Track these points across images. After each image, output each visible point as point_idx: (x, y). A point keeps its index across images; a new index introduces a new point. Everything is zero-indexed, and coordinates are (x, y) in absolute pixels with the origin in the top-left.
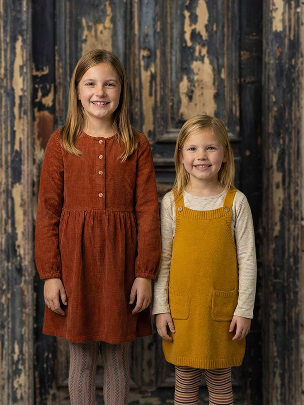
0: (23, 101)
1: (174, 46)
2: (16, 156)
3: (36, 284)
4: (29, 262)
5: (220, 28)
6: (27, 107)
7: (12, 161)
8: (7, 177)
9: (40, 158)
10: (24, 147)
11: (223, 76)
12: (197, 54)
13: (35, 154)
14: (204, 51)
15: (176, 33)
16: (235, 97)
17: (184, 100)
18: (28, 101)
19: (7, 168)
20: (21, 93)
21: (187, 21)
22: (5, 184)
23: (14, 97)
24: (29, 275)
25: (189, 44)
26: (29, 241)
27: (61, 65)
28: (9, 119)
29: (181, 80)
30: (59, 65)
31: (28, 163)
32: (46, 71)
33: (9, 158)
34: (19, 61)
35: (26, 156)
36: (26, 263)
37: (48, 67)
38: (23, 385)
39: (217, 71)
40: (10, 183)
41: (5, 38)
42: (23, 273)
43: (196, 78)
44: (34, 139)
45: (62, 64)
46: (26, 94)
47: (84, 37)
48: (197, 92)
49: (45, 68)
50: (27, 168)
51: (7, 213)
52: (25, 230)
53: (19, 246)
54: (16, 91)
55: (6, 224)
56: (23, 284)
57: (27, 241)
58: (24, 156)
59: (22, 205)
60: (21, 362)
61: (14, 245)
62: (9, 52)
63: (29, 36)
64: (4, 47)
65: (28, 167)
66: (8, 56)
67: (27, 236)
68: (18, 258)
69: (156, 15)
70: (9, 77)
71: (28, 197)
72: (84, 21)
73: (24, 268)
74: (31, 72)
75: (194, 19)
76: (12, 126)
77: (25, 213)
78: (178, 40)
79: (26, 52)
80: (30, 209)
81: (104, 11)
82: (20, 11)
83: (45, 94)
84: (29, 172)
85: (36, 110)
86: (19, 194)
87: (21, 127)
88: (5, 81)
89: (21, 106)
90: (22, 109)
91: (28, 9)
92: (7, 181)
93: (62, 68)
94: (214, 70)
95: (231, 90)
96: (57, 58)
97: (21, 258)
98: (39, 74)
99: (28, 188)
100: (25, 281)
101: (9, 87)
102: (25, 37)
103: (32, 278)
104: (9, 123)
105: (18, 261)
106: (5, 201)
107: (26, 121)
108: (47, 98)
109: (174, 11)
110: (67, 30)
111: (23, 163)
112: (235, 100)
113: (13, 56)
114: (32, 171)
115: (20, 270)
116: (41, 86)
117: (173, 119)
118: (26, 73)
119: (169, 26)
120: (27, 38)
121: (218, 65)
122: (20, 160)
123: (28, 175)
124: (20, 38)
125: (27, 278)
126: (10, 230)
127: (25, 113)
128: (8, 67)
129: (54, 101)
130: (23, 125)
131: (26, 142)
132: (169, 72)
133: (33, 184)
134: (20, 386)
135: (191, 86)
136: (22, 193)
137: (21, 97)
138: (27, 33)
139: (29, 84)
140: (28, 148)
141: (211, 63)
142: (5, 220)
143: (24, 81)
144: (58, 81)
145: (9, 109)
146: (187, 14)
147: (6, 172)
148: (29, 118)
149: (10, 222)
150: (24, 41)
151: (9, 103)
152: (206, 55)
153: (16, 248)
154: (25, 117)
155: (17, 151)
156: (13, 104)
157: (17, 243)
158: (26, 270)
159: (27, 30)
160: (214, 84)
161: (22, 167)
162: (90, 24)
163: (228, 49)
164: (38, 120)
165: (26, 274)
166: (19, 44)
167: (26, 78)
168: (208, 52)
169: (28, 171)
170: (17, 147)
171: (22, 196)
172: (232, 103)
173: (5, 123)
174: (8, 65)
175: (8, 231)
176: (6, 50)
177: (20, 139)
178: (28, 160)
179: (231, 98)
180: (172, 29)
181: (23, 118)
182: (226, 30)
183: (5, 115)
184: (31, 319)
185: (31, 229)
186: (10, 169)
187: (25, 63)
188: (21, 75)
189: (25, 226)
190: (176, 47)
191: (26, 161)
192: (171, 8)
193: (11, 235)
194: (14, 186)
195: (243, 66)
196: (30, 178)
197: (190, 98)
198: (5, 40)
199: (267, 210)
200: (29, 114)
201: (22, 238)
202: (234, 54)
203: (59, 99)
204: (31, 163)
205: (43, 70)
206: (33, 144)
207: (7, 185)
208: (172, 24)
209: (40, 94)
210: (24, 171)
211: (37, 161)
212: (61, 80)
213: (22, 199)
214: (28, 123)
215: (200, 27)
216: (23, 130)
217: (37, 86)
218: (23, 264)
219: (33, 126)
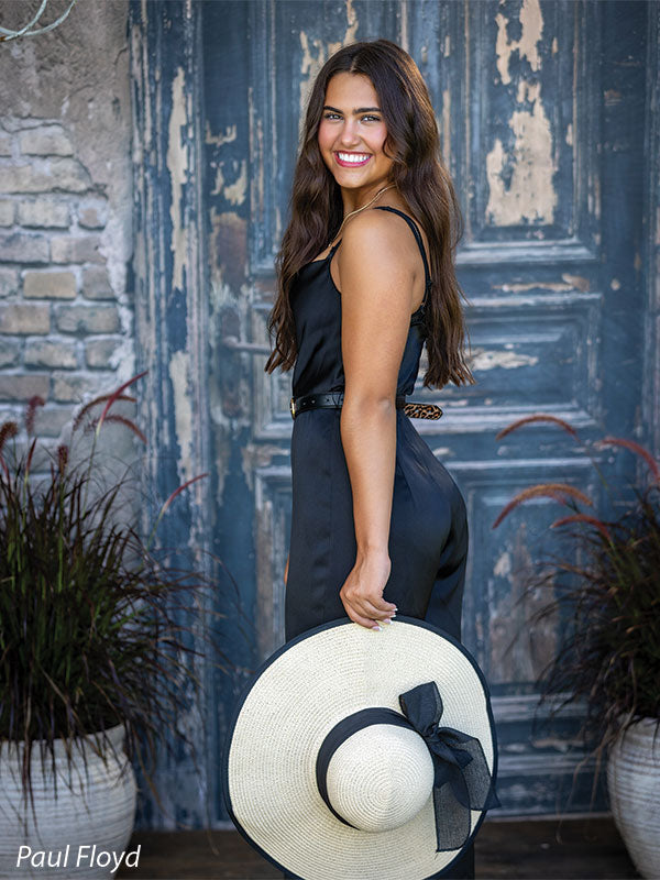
0: (188, 195)
1: (477, 83)
2: (175, 301)
3: (217, 541)
4: (204, 500)
5: (565, 48)
6: (197, 206)
7: (170, 310)
8: (159, 339)
9: (221, 304)
10: (192, 283)
11: (570, 139)
12: (520, 98)
13: (212, 295)
14: (535, 92)
15: (480, 57)
16: (593, 179)
17: (496, 185)
18: (196, 195)
19: (159, 323)
20: (184, 180)
21: (502, 35)
22: (156, 353)
23: (170, 186)
24: (204, 524)
25: (506, 79)
26: (202, 459)
27: (260, 123)
28: (162, 229)
29: (491, 148)
30: (256, 124)
31: (199, 313)
32: (231, 136)
33: (163, 304)
34: (179, 117)
35: (195, 299)
36: (198, 501)
37: (234, 128)
38: (195, 728)
39: (559, 131)
40: (165, 351)
41: (152, 73)
42: (193, 519)
43: (518, 144)
44: (210, 267)
45: (263, 123)
46: (193, 179)
47: (304, 70)
48: (521, 172)
49: (229, 130)
50: (197, 321)
51: (161, 408)
52: (195, 439)
53: (184, 470)
54: (173, 175)
55: (160, 428)
56: (192, 541)
57: (199, 460)
58: (191, 300)
59: (188, 393)
60: (190, 685)
61: (174, 469)
62: (159, 99)
63: (196, 68)
64: (150, 89)
65: (199, 319)
66: (159, 107)
67: (199, 451)
68: (183, 493)
69: (442, 24)
70: (159, 146)
71: (199, 377)
72: (304, 38)
73: (194, 511)
74: (203, 138)
75: (515, 31)
76: (168, 242)
77: (195, 407)
78: (485, 72)
79: (193, 99)
80: (204, 401)
81: (343, 19)
82: (180, 20)
83: (230, 181)
84: (202, 329)
85: (213, 211)
86: (184, 371)
87: (185, 244)
88: (153, 155)
89: (183, 203)
90: (187, 210)
91: (195, 15)
92: (160, 347)
93: (263, 129)
94: (553, 129)
95: (585, 168)
96: (252, 111)
97: (189, 493)
98: (219, 141)
99: (199, 361)
100: (197, 535)
101: (160, 168)
102: (190, 70)
103: (209, 529)
104: (161, 237)
105: (183, 500)
106: (157, 385)
107: (194, 233)
108: (233, 187)
109: (476, 17)
110: (271, 56)
111: (188, 312)
112: (593, 186)
113: (167, 108)
114: (207, 327)
115: (186, 516)
116: (222, 164)
117: (475, 224)
118: (193, 139)
119: (467, 46)
120: (194, 72)
121: (561, 117)
122: (184, 307)
123: (199, 336)
124: (181, 72)
125: (201, 530)
126: (167, 440)
127: (193, 216)
128: (159, 130)
129: (247, 193)
130: (189, 240)
131: (195, 272)
132: (468, 135)
133: (210, 352)
134: (191, 730)
135: (509, 160)
136: (188, 369)
137: (184, 188)
138: (194, 63)
139: (199, 160)
140: (198, 283)
141: (548, 115)
142: (157, 421)
143: (189, 155)
144: (254, 154)
145: (161, 210)
146: (502, 21)
147: (158, 330)
148: (200, 228)
149: (166, 424)
150: (188, 78)
151: (160, 198)
152: (539, 101)
153: (179, 473)
154: (193, 224)
155: (177, 290)
156: (169, 201)
157: (180, 464)
158: (198, 513)
159: (194, 57)
160: (553, 155)
161: (188, 319)
162: (315, 44)
163: (579, 88)
164: (216, 230)
165: (199, 522)
166: (178, 84)
167: (192, 150)
168: (542, 94)
169: (199, 328)
170: (177, 283)
171: (188, 375)
172: (588, 191)
173: (153, 236)
174: (158, 124)
175: (163, 441)
176: (153, 97)
177: (184, 267)
178: (199, 307)
179: (585, 181)
180: (473, 51)
181: (189, 226)
182: (575, 50)
183: (154, 221)
184: (209, 606)
185: (206, 439)
186: (164, 325)
187: (190, 120)
188: (183, 144)
189: (195, 433)
190: (482, 86)
191: (195, 310)
192: (471, 10)
193: (169, 449)
194: (173, 356)
195: (607, 120)
196: (202, 341)
197: (508, 184)
198: (151, 77)
199: (651, 391)
200: (200, 219)
201: (191, 454)
202: (591, 97)
203: (257, 189)
204: (204, 313)
205: (225, 134)
206: (209, 276)
207: (159, 354)
208: (473, 41)
209: (220, 180)
210: (192, 328)
211: (217, 309)
212: (261, 153)
213: (189, 382)
214: (197, 236)
215: (528, 46)
216: (189, 249)
217: (213, 165)
218: (192, 504)
219: (206, 242)
